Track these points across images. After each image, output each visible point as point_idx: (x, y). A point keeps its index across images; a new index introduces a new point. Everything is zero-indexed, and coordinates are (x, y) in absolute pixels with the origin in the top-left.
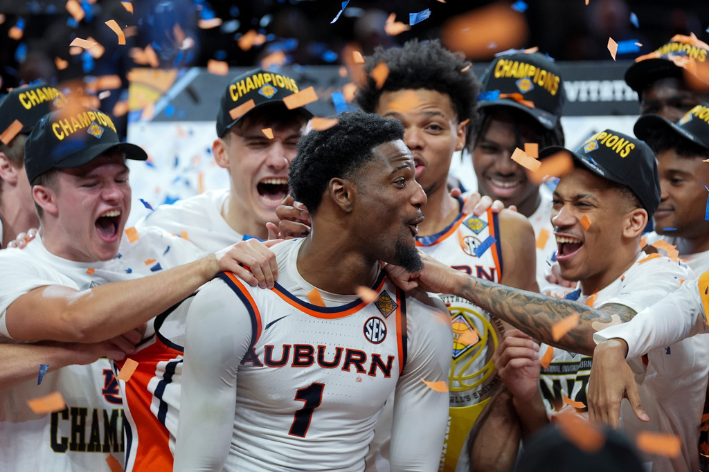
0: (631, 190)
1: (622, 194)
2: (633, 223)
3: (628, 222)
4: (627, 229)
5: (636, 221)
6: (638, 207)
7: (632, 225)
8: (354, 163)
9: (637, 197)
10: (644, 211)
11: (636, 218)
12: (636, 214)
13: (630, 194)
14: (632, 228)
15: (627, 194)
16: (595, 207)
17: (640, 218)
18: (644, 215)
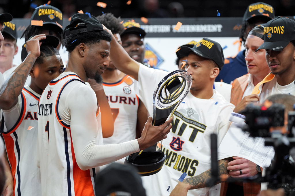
0: (213, 60)
1: (209, 62)
2: (214, 73)
3: (212, 72)
4: (212, 75)
5: (215, 72)
6: (216, 67)
7: (214, 74)
8: (92, 41)
9: (215, 62)
10: (218, 68)
11: (215, 71)
12: (215, 70)
13: (213, 62)
14: (214, 75)
15: (211, 62)
16: (200, 67)
17: (216, 71)
18: (218, 70)
